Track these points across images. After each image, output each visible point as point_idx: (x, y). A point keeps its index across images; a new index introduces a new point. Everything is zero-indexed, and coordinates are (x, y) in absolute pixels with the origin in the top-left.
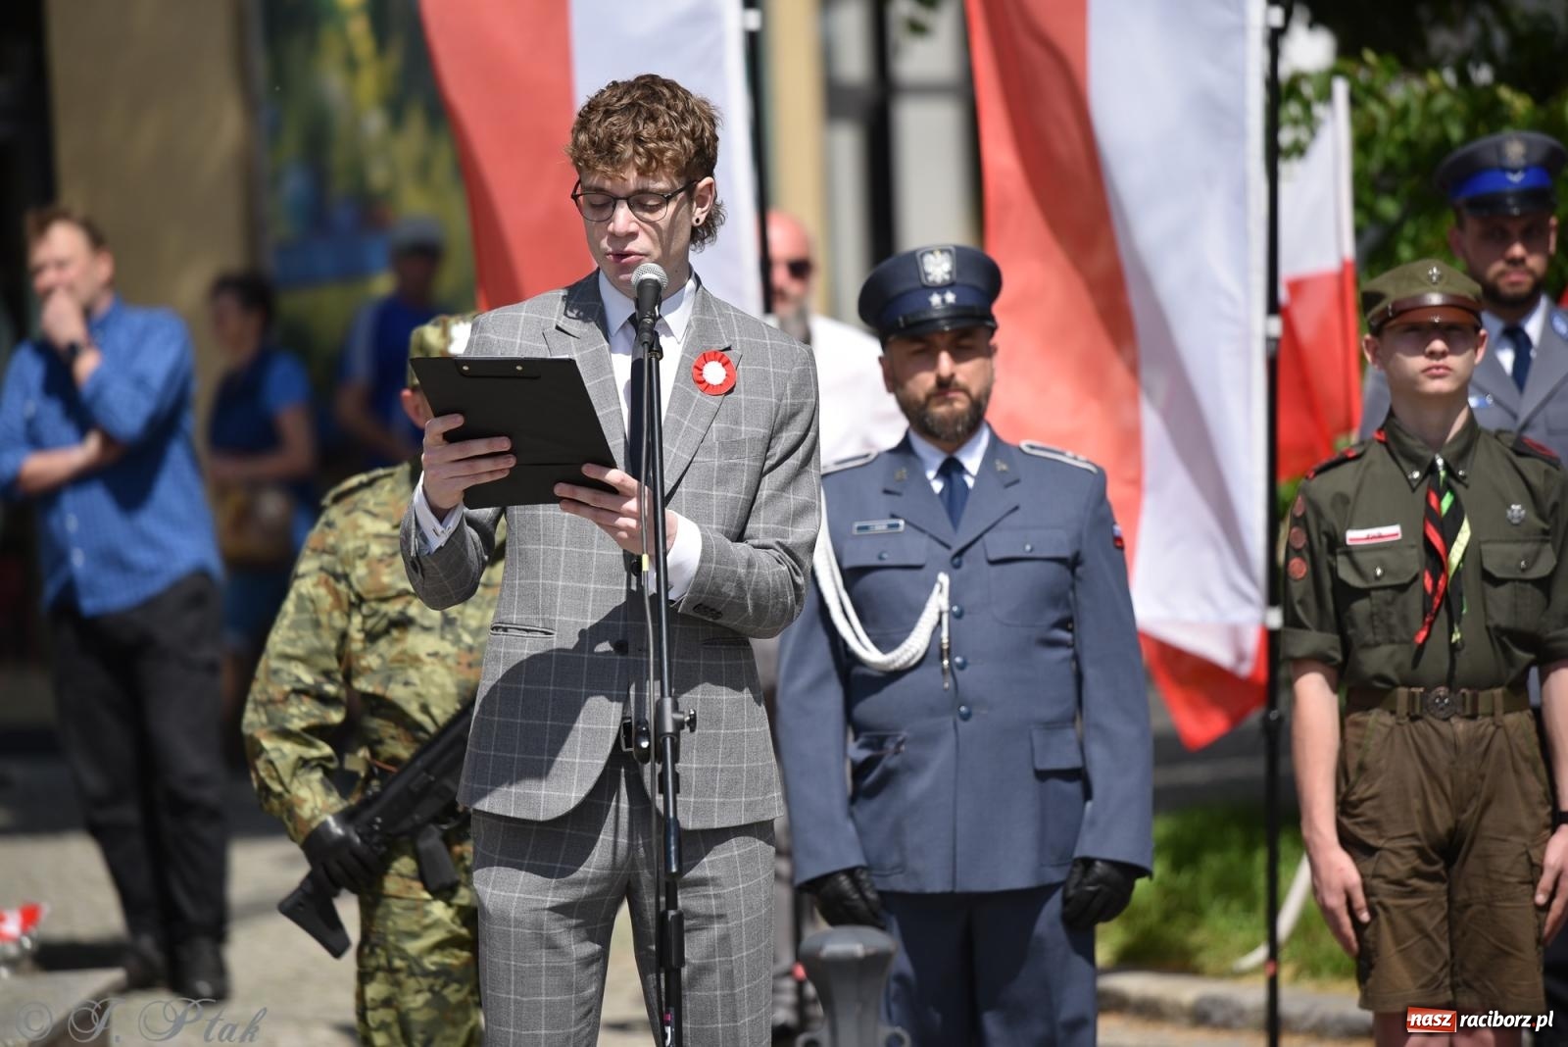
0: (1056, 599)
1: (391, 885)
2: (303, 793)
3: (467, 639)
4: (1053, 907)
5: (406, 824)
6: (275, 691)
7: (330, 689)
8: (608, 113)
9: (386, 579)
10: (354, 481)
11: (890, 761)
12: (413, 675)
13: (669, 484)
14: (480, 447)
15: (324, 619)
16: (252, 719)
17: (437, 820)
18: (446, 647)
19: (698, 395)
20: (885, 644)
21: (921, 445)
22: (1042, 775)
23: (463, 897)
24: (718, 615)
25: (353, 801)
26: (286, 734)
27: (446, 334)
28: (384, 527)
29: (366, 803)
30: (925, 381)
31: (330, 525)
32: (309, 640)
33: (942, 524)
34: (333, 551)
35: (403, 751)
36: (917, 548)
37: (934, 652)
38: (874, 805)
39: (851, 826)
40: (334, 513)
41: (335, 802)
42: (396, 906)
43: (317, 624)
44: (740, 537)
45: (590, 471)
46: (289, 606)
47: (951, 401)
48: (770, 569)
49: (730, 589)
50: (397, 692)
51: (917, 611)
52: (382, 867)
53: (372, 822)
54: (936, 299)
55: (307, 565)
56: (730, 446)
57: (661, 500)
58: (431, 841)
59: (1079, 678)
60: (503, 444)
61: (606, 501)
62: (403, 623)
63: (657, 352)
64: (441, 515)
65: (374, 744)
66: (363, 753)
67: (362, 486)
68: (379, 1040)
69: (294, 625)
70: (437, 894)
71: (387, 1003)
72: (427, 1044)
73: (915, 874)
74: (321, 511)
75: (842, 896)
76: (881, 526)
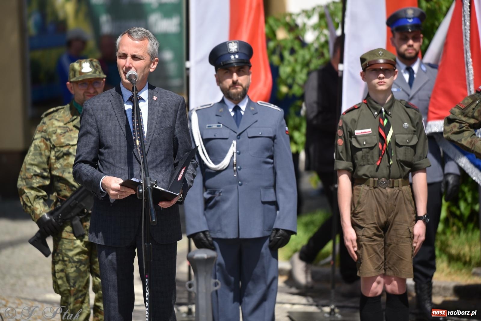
0: (267, 149)
1: (64, 235)
2: (37, 206)
4: (267, 243)
5: (69, 216)
6: (28, 175)
7: (45, 174)
9: (62, 141)
10: (52, 110)
11: (217, 198)
12: (71, 170)
15: (43, 152)
16: (21, 183)
17: (78, 215)
20: (215, 162)
21: (227, 101)
22: (264, 203)
23: (86, 239)
26: (32, 188)
27: (81, 65)
28: (61, 124)
29: (56, 210)
30: (229, 82)
31: (44, 123)
32: (38, 159)
33: (234, 126)
34: (45, 131)
35: (68, 194)
36: (226, 133)
37: (231, 165)
38: (212, 211)
39: (204, 218)
40: (45, 120)
41: (47, 210)
42: (65, 241)
43: (41, 154)
46: (32, 148)
47: (237, 88)
50: (66, 175)
51: (226, 152)
52: (62, 229)
53: (58, 215)
54: (232, 57)
55: (37, 136)
59: (275, 174)
62: (68, 154)
65: (59, 191)
66: (55, 194)
67: (54, 111)
68: (60, 282)
69: (33, 155)
70: (78, 238)
71: (62, 271)
72: (75, 283)
73: (225, 233)
74: (41, 119)
75: (201, 239)
76: (215, 126)
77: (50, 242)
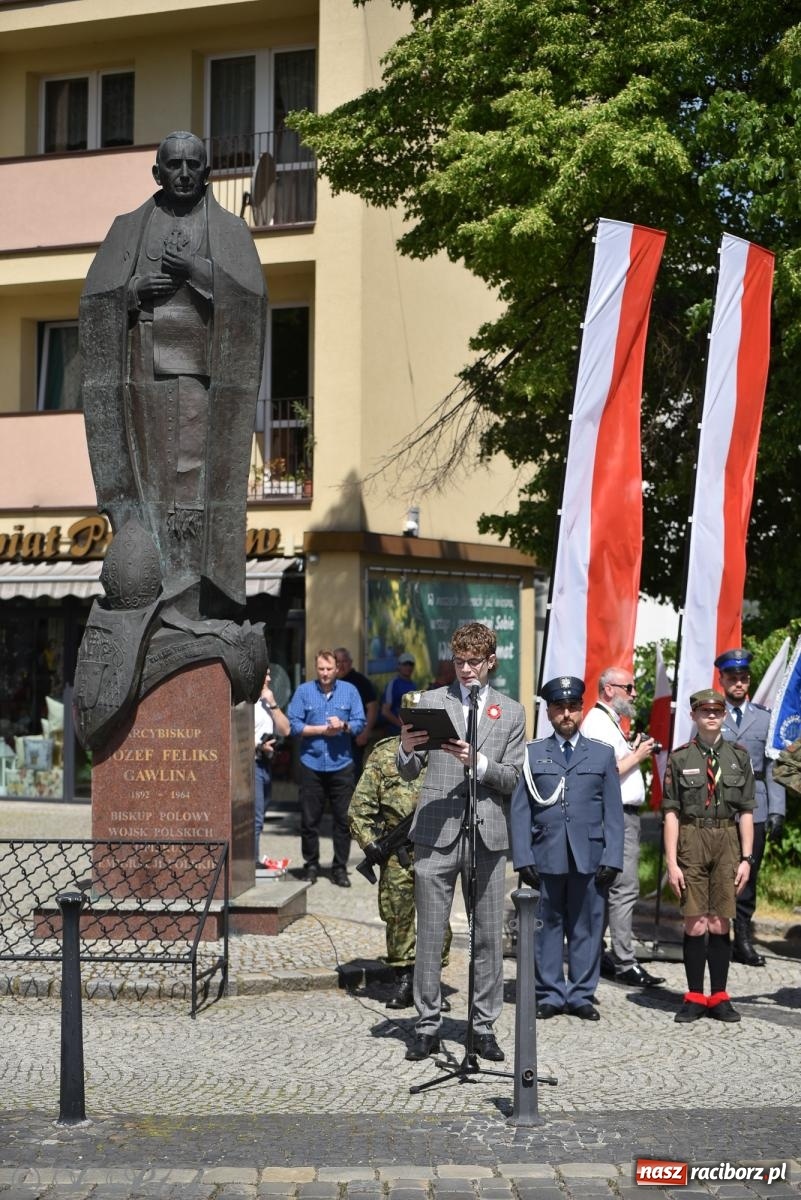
0: (598, 786)
1: (390, 863)
2: (365, 834)
3: (416, 790)
4: (595, 880)
5: (395, 845)
6: (358, 803)
7: (374, 803)
8: (463, 635)
9: (392, 770)
10: (384, 740)
11: (544, 833)
12: (399, 800)
13: (478, 746)
14: (418, 733)
15: (373, 781)
16: (351, 811)
18: (409, 792)
19: (489, 719)
20: (545, 797)
21: (558, 737)
22: (591, 840)
23: (411, 868)
24: (492, 785)
25: (380, 837)
26: (361, 816)
27: (412, 696)
28: (392, 754)
29: (383, 839)
30: (560, 718)
31: (376, 753)
32: (368, 788)
33: (564, 762)
34: (377, 761)
35: (395, 823)
36: (556, 769)
37: (560, 801)
38: (540, 846)
39: (531, 852)
40: (377, 750)
41: (374, 838)
42: (391, 870)
43: (371, 783)
44: (500, 762)
45: (453, 740)
46: (363, 777)
47: (568, 724)
48: (509, 772)
49: (496, 777)
50: (394, 805)
51: (555, 788)
52: (388, 858)
53: (385, 844)
54: (565, 693)
55: (369, 764)
56: (498, 734)
57: (475, 751)
58: (403, 851)
59: (603, 811)
60: (425, 733)
61: (457, 749)
62: (397, 784)
63: (476, 707)
64: (408, 753)
65: (387, 820)
66: (383, 823)
67: (386, 742)
68: (385, 910)
69: (364, 784)
70: (403, 867)
71: (387, 898)
72: (399, 911)
73: (551, 868)
75: (528, 874)
76: (545, 761)
77: (376, 869)
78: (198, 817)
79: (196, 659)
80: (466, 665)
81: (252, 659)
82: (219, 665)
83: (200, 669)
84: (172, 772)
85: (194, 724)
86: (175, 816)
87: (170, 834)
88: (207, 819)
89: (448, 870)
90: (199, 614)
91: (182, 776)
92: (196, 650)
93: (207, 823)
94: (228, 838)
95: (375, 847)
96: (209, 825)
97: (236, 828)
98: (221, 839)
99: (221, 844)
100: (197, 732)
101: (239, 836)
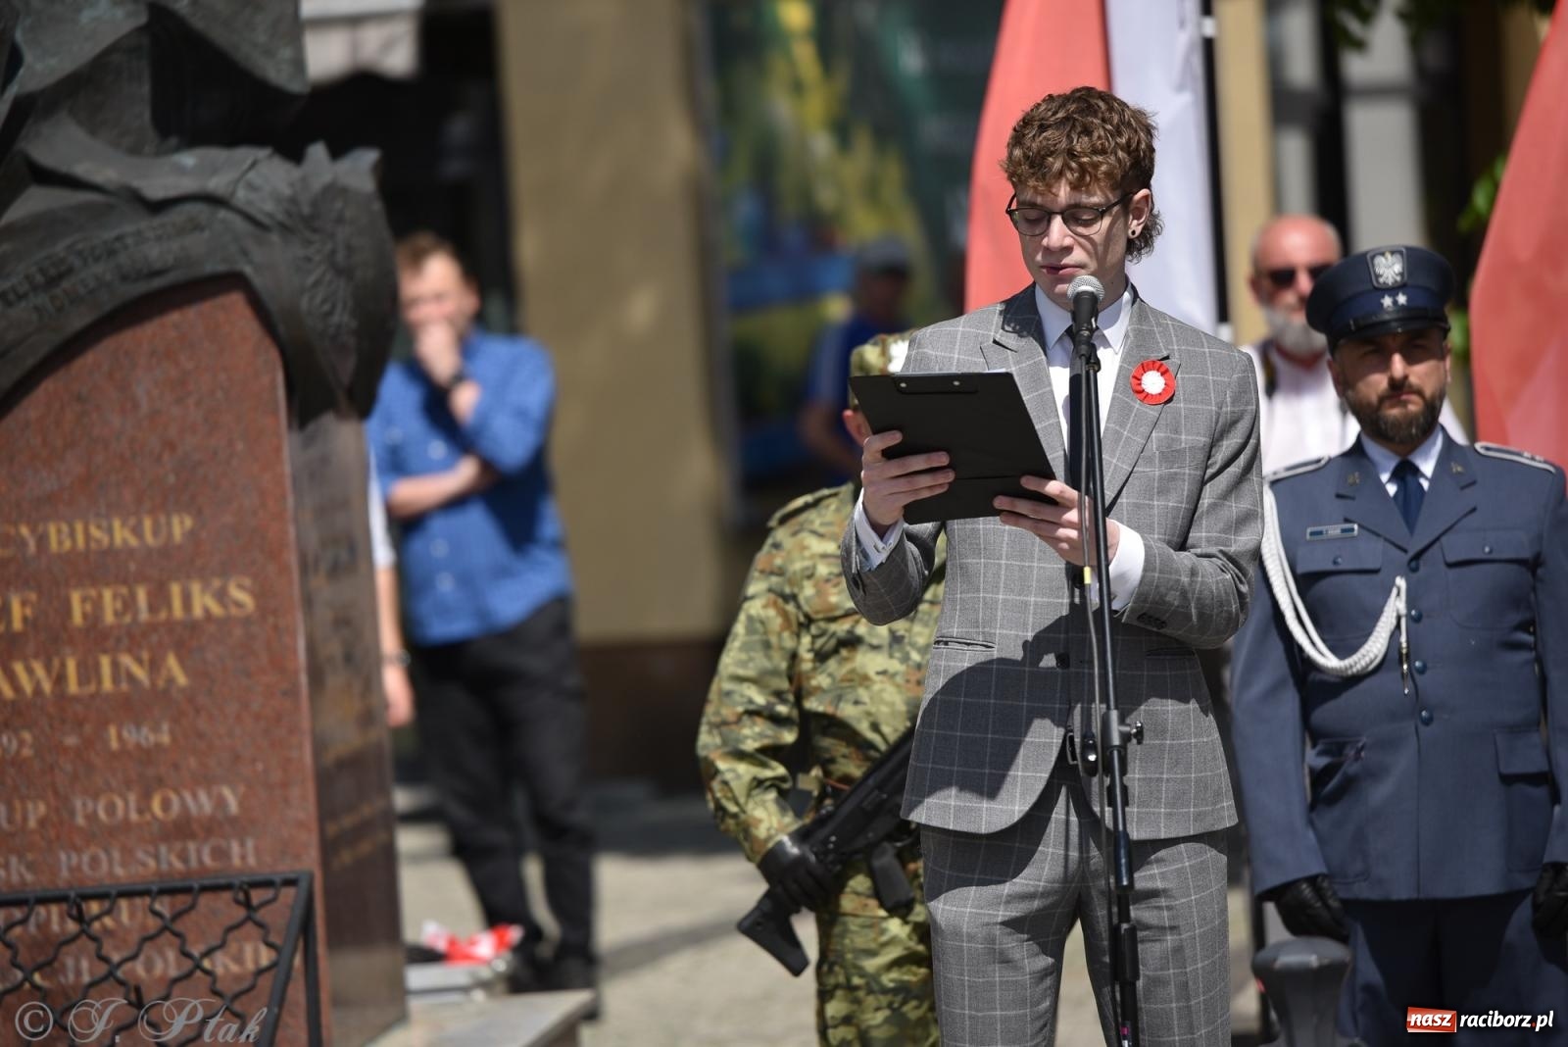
0: (1515, 601)
1: (848, 903)
2: (759, 813)
3: (915, 656)
4: (1524, 911)
5: (860, 843)
6: (728, 712)
7: (782, 709)
8: (1043, 128)
9: (833, 599)
10: (799, 502)
11: (1351, 768)
12: (863, 694)
13: (1109, 495)
14: (918, 463)
15: (774, 640)
16: (707, 741)
17: (890, 837)
18: (895, 665)
19: (1137, 405)
20: (1341, 649)
21: (1373, 449)
22: (1507, 780)
23: (919, 914)
24: (1163, 624)
25: (807, 820)
26: (740, 755)
27: (885, 353)
28: (831, 547)
29: (820, 822)
30: (1378, 382)
31: (777, 546)
32: (760, 662)
33: (1397, 527)
34: (780, 572)
35: (855, 769)
36: (1372, 552)
37: (1393, 657)
38: (1336, 811)
39: (1311, 835)
40: (781, 534)
41: (790, 822)
42: (853, 925)
43: (767, 646)
44: (1182, 546)
45: (1029, 483)
46: (740, 628)
47: (1405, 404)
48: (1214, 577)
49: (1174, 598)
50: (847, 711)
51: (1375, 616)
52: (839, 885)
53: (826, 841)
54: (1387, 301)
55: (756, 587)
56: (1170, 455)
57: (1101, 511)
58: (886, 859)
59: (1543, 681)
60: (942, 459)
61: (1047, 513)
62: (852, 642)
63: (1096, 364)
64: (881, 531)
65: (826, 763)
66: (816, 772)
67: (806, 507)
69: (745, 647)
70: (893, 911)
71: (846, 1021)
73: (1379, 882)
74: (766, 532)
75: (1304, 905)
76: (1334, 531)
77: (806, 929)
78: (202, 804)
79: (157, 283)
80: (1057, 223)
81: (343, 272)
82: (236, 300)
83: (175, 317)
84: (105, 662)
85: (165, 501)
86: (126, 806)
87: (115, 869)
88: (233, 806)
89: (1036, 904)
90: (151, 134)
91: (140, 673)
92: (155, 253)
93: (233, 821)
94: (309, 861)
95: (794, 850)
96: (239, 826)
97: (332, 829)
98: (285, 868)
99: (290, 882)
100: (180, 526)
101: (346, 857)
